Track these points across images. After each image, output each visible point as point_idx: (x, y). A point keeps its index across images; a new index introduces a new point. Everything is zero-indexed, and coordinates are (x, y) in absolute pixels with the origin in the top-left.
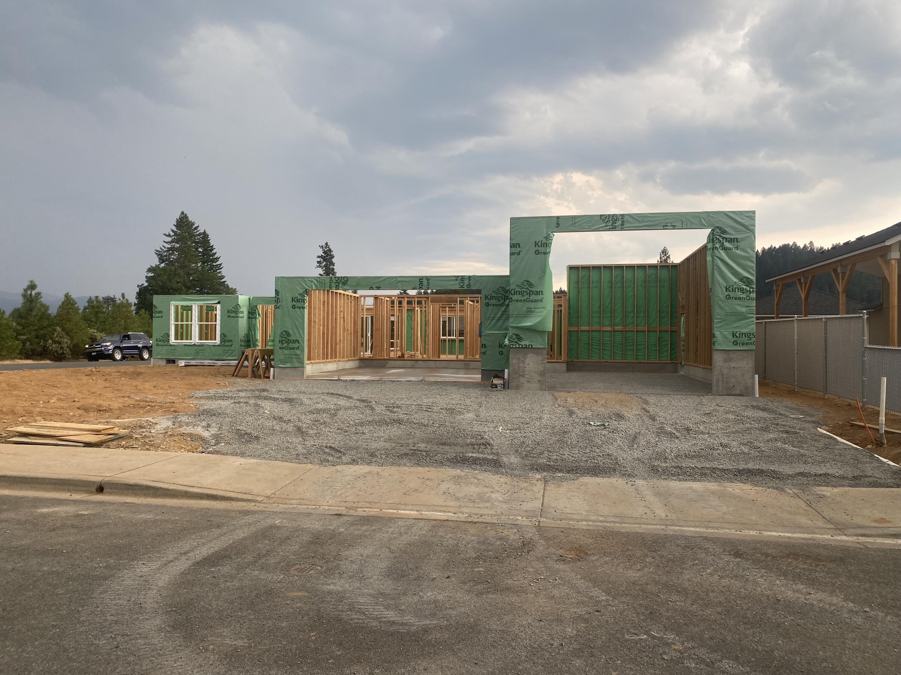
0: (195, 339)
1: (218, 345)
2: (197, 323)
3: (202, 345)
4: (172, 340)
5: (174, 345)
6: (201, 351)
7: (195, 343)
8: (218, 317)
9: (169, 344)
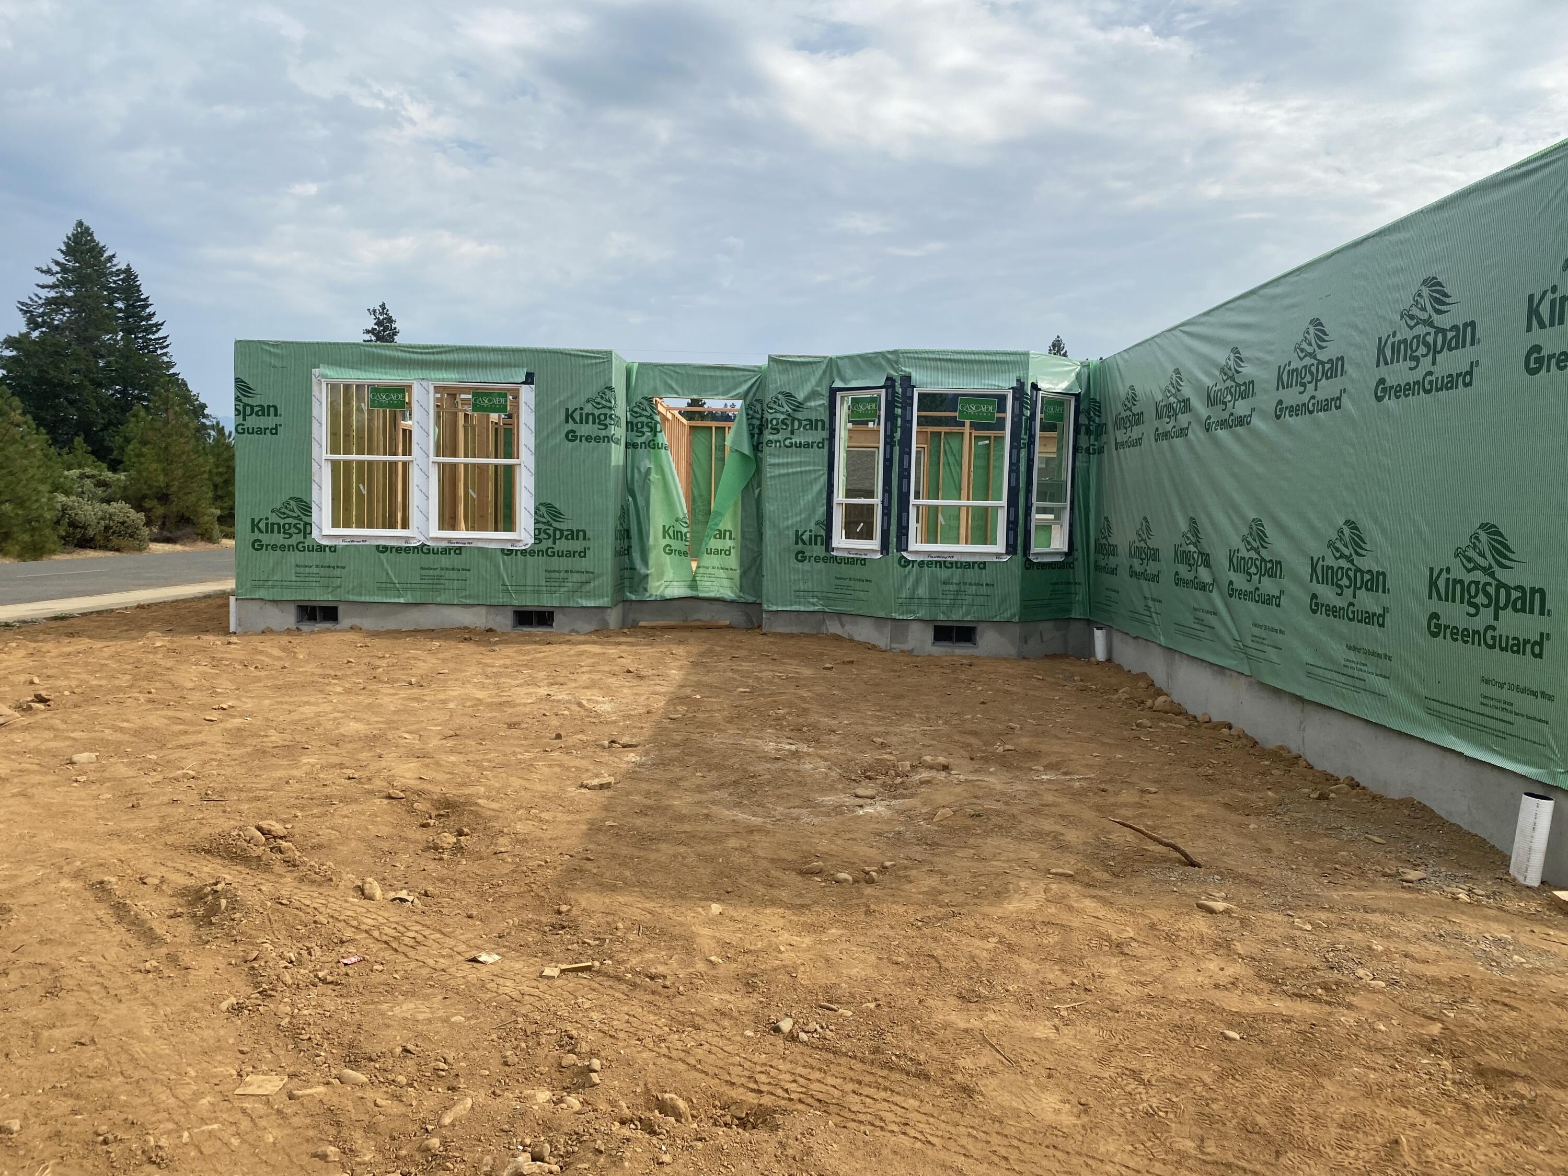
0: (424, 522)
2: (432, 458)
3: (456, 550)
4: (324, 526)
5: (333, 549)
6: (453, 575)
7: (423, 540)
8: (526, 438)
9: (308, 542)
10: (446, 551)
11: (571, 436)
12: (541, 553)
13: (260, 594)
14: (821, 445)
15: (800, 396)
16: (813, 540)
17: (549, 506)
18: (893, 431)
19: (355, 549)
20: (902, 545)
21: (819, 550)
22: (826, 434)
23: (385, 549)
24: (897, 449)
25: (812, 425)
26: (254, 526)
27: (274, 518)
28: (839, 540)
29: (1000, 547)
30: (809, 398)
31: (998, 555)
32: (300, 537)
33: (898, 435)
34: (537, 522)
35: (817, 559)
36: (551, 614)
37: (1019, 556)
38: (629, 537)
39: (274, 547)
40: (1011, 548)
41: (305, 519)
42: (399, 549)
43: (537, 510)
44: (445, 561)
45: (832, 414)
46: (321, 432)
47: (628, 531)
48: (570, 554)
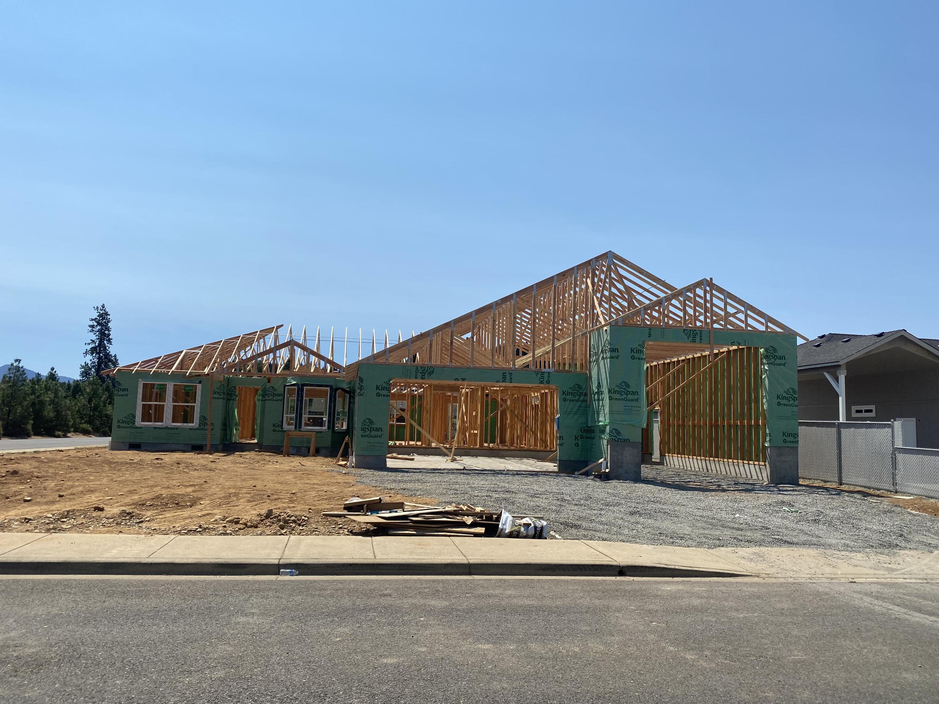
0: (167, 420)
1: (195, 429)
3: (176, 428)
4: (139, 422)
5: (141, 428)
6: (175, 435)
7: (167, 426)
8: (198, 398)
9: (134, 426)
10: (173, 429)
11: (211, 397)
13: (118, 440)
14: (281, 400)
15: (276, 387)
16: (278, 426)
17: (203, 416)
18: (299, 397)
19: (147, 427)
20: (300, 427)
21: (280, 429)
22: (283, 398)
23: (156, 428)
24: (299, 402)
25: (279, 395)
26: (119, 421)
27: (124, 419)
28: (285, 426)
29: (325, 428)
30: (278, 388)
31: (325, 430)
32: (131, 425)
33: (300, 399)
34: (200, 421)
35: (279, 431)
36: (202, 446)
37: (331, 431)
38: (226, 426)
39: (124, 427)
40: (329, 428)
41: (134, 420)
42: (160, 428)
43: (200, 417)
44: (172, 431)
45: (284, 392)
46: (140, 396)
47: (226, 424)
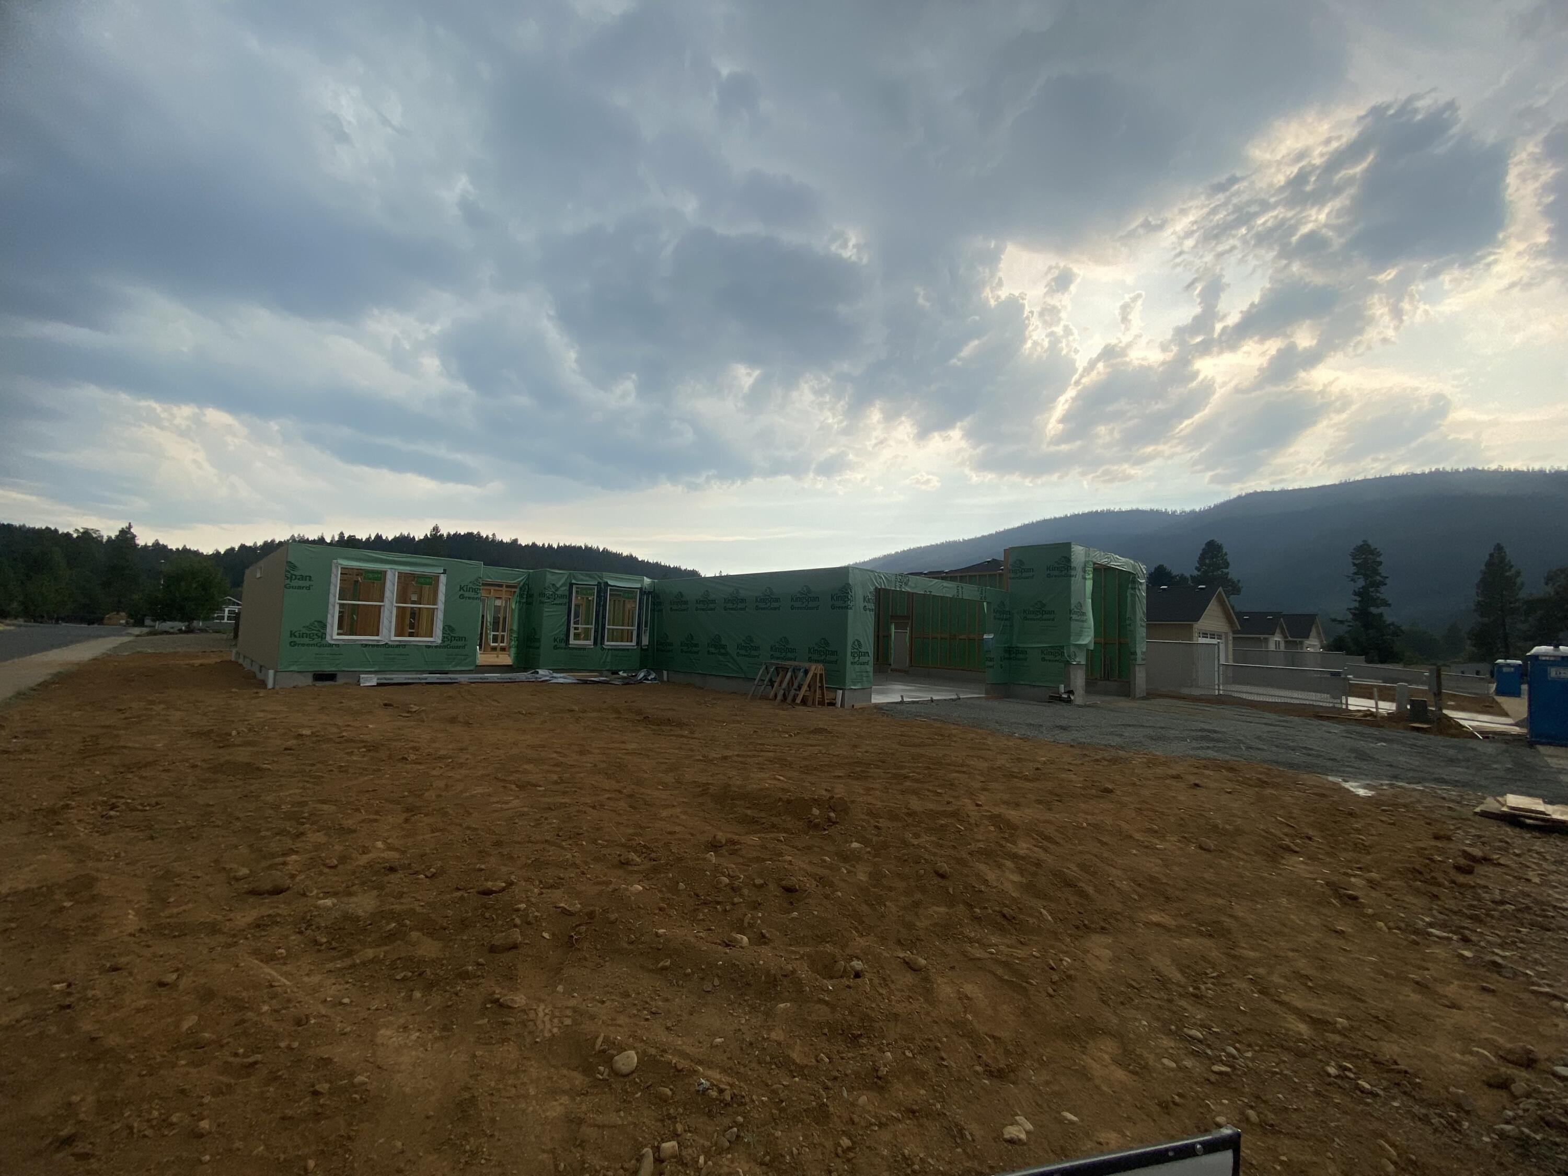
0: (388, 633)
1: (436, 647)
2: (394, 604)
3: (402, 645)
4: (333, 634)
5: (337, 646)
6: (399, 657)
7: (387, 641)
8: (441, 597)
9: (323, 642)
10: (398, 646)
11: (462, 597)
12: (445, 647)
13: (292, 668)
15: (558, 586)
16: (561, 641)
17: (449, 627)
18: (600, 601)
19: (349, 646)
20: (602, 643)
21: (563, 645)
22: (567, 600)
23: (366, 645)
24: (601, 608)
25: (562, 596)
26: (292, 634)
27: (304, 631)
28: (572, 641)
29: (634, 643)
30: (561, 586)
31: (633, 646)
32: (319, 640)
33: (601, 603)
34: (443, 633)
35: (563, 648)
37: (639, 647)
39: (303, 645)
40: (637, 644)
41: (322, 631)
42: (373, 646)
43: (443, 628)
44: (396, 650)
45: (571, 593)
46: (335, 589)
48: (457, 647)
